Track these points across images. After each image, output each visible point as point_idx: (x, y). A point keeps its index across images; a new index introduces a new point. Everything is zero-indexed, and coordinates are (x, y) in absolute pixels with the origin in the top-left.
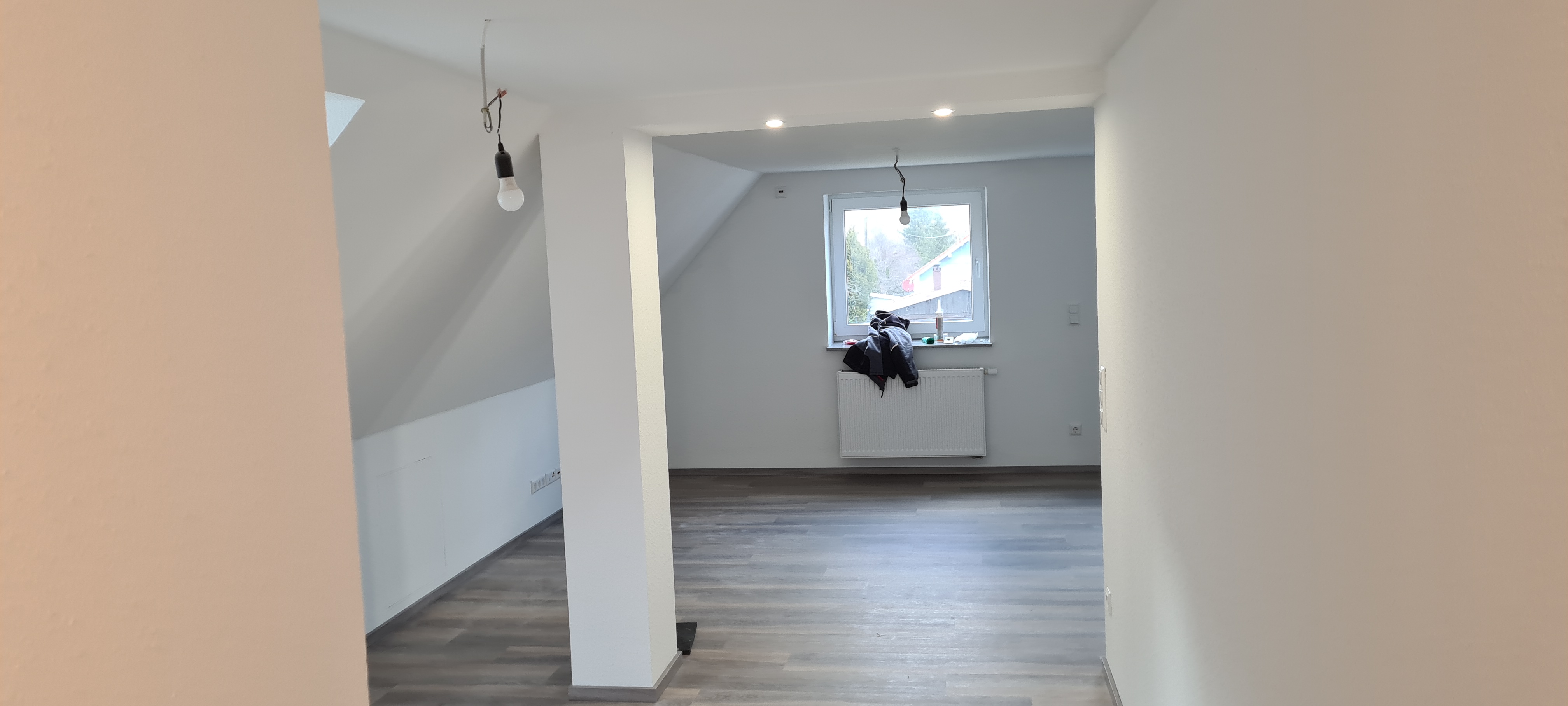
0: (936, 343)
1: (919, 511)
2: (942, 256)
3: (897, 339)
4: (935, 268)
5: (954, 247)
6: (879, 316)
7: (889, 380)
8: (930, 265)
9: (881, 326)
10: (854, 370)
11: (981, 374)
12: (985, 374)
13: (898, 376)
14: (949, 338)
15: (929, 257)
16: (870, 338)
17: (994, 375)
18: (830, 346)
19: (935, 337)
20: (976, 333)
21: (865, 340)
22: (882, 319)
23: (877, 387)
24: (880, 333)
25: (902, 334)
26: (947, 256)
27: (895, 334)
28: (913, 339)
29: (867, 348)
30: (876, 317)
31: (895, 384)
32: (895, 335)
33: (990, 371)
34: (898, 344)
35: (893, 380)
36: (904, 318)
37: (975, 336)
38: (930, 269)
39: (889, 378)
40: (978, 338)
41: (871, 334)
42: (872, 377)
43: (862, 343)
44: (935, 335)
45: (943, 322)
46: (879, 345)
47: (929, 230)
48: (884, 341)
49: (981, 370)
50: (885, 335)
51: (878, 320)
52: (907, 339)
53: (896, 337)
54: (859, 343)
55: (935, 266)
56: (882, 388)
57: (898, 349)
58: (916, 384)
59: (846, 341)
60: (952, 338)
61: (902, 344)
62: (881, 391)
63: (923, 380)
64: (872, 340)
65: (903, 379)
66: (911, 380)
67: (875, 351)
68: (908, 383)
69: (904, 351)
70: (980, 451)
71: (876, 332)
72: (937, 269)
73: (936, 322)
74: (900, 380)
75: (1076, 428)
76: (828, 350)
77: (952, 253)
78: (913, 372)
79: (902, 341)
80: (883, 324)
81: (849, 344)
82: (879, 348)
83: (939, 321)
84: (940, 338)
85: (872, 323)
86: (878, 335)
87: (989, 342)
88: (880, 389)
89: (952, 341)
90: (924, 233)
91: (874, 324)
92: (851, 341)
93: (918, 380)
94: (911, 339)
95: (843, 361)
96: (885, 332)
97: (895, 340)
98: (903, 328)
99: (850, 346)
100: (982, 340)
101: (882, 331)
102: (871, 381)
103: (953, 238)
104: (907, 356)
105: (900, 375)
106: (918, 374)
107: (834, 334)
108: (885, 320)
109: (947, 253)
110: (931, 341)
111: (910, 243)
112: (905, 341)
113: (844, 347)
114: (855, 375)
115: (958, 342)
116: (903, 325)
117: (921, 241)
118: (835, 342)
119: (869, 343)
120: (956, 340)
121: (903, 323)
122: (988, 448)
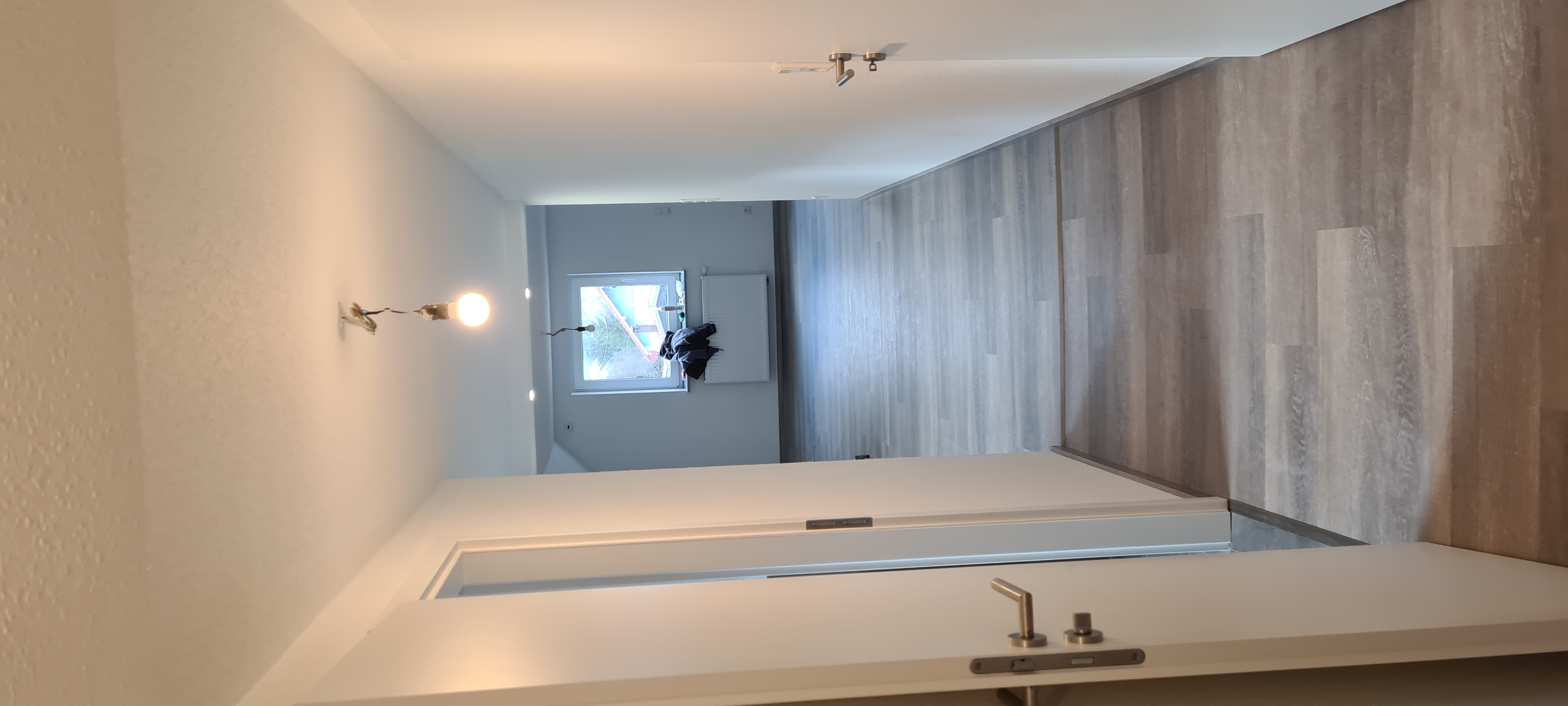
0: (684, 311)
1: (801, 321)
2: (625, 325)
3: (681, 339)
4: (636, 330)
5: (617, 313)
6: (664, 354)
7: (710, 345)
8: (633, 335)
9: (671, 352)
10: (704, 370)
11: (706, 277)
12: (706, 275)
13: (708, 338)
14: (680, 302)
15: (627, 340)
16: (680, 360)
17: (707, 268)
18: (686, 390)
19: (679, 312)
20: (676, 282)
21: (681, 364)
22: (666, 351)
23: (716, 354)
24: (676, 353)
25: (677, 336)
26: (626, 320)
27: (676, 342)
28: (682, 328)
29: (687, 361)
30: (665, 356)
31: (714, 340)
32: (678, 341)
33: (704, 271)
34: (684, 339)
35: (710, 342)
36: (665, 336)
37: (678, 283)
38: (636, 335)
39: (709, 345)
40: (680, 280)
41: (677, 359)
42: (709, 358)
43: (683, 365)
44: (678, 312)
45: (668, 306)
46: (685, 352)
47: (601, 340)
48: (682, 349)
49: (703, 278)
50: (677, 348)
51: (667, 355)
52: (681, 332)
53: (679, 340)
54: (684, 368)
55: (634, 331)
56: (717, 350)
57: (687, 338)
58: (713, 325)
59: (683, 378)
60: (680, 300)
61: (684, 336)
62: (719, 350)
63: (711, 320)
64: (681, 358)
65: (711, 334)
66: (711, 329)
67: (689, 355)
68: (713, 331)
69: (689, 334)
70: (763, 279)
71: (676, 355)
72: (638, 329)
73: (668, 311)
74: (711, 336)
75: (746, 211)
76: (689, 391)
77: (623, 316)
78: (705, 327)
79: (682, 336)
80: (670, 350)
81: (685, 375)
82: (687, 353)
83: (667, 309)
84: (680, 308)
85: (669, 359)
86: (677, 353)
87: (683, 272)
88: (718, 351)
89: (682, 300)
90: (603, 344)
91: (670, 357)
92: (682, 374)
93: (711, 323)
94: (681, 330)
95: (697, 379)
96: (675, 349)
97: (681, 341)
98: (673, 335)
99: (686, 375)
100: (681, 278)
101: (675, 351)
102: (711, 358)
103: (609, 316)
104: (693, 332)
105: (708, 336)
106: (706, 324)
107: (678, 387)
108: (666, 349)
109: (623, 320)
110: (682, 315)
111: (613, 358)
112: (682, 333)
113: (686, 379)
114: (707, 370)
115: (683, 295)
116: (670, 335)
117: (611, 347)
118: (684, 387)
119: (684, 360)
120: (681, 296)
121: (669, 336)
122: (761, 273)
